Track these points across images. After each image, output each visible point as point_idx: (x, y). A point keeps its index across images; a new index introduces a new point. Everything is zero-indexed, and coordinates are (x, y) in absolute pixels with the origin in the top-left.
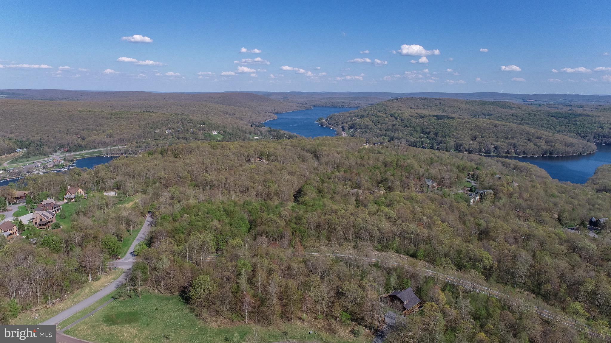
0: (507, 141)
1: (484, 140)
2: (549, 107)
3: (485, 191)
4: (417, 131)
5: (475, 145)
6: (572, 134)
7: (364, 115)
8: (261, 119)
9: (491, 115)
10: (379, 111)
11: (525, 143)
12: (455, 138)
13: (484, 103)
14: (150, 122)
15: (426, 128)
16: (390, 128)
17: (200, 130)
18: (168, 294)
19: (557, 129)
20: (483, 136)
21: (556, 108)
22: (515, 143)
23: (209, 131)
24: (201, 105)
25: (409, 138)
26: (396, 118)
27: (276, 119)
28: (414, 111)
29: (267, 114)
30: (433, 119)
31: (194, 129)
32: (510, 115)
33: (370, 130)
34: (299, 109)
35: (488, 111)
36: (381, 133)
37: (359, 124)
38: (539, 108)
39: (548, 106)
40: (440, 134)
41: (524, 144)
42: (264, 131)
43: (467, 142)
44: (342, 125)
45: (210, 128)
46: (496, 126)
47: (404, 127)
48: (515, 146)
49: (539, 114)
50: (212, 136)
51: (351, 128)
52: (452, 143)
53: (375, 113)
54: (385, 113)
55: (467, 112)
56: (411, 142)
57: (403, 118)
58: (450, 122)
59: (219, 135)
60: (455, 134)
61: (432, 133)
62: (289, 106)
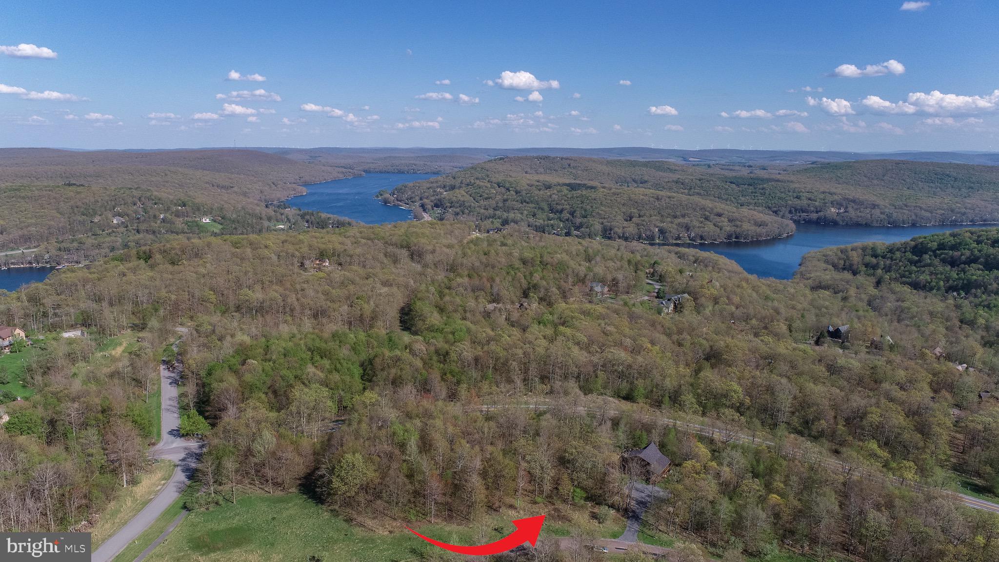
0: (677, 221)
1: (644, 221)
2: (722, 169)
3: (679, 296)
4: (542, 209)
5: (631, 229)
6: (760, 209)
7: (455, 185)
8: (281, 195)
9: (646, 182)
10: (477, 179)
11: (702, 222)
12: (602, 219)
13: (633, 164)
14: (79, 204)
15: (557, 204)
16: (501, 204)
17: (177, 216)
18: (279, 493)
19: (739, 202)
20: (641, 214)
21: (731, 170)
22: (687, 223)
23: (195, 217)
24: (169, 173)
25: (531, 220)
26: (508, 189)
27: (305, 194)
28: (533, 178)
29: (289, 185)
30: (565, 190)
31: (168, 215)
32: (673, 181)
33: (469, 209)
34: (341, 176)
35: (640, 177)
36: (486, 213)
37: (449, 200)
38: (710, 171)
39: (721, 167)
40: (578, 214)
41: (700, 225)
42: (293, 215)
43: (619, 224)
44: (420, 202)
45: (197, 213)
46: (658, 199)
47: (522, 203)
48: (688, 228)
49: (714, 179)
50: (201, 226)
51: (437, 206)
52: (598, 227)
53: (473, 181)
54: (489, 181)
55: (611, 178)
56: (536, 226)
57: (518, 189)
58: (592, 194)
59: (214, 223)
60: (600, 212)
61: (566, 212)
62: (323, 171)
